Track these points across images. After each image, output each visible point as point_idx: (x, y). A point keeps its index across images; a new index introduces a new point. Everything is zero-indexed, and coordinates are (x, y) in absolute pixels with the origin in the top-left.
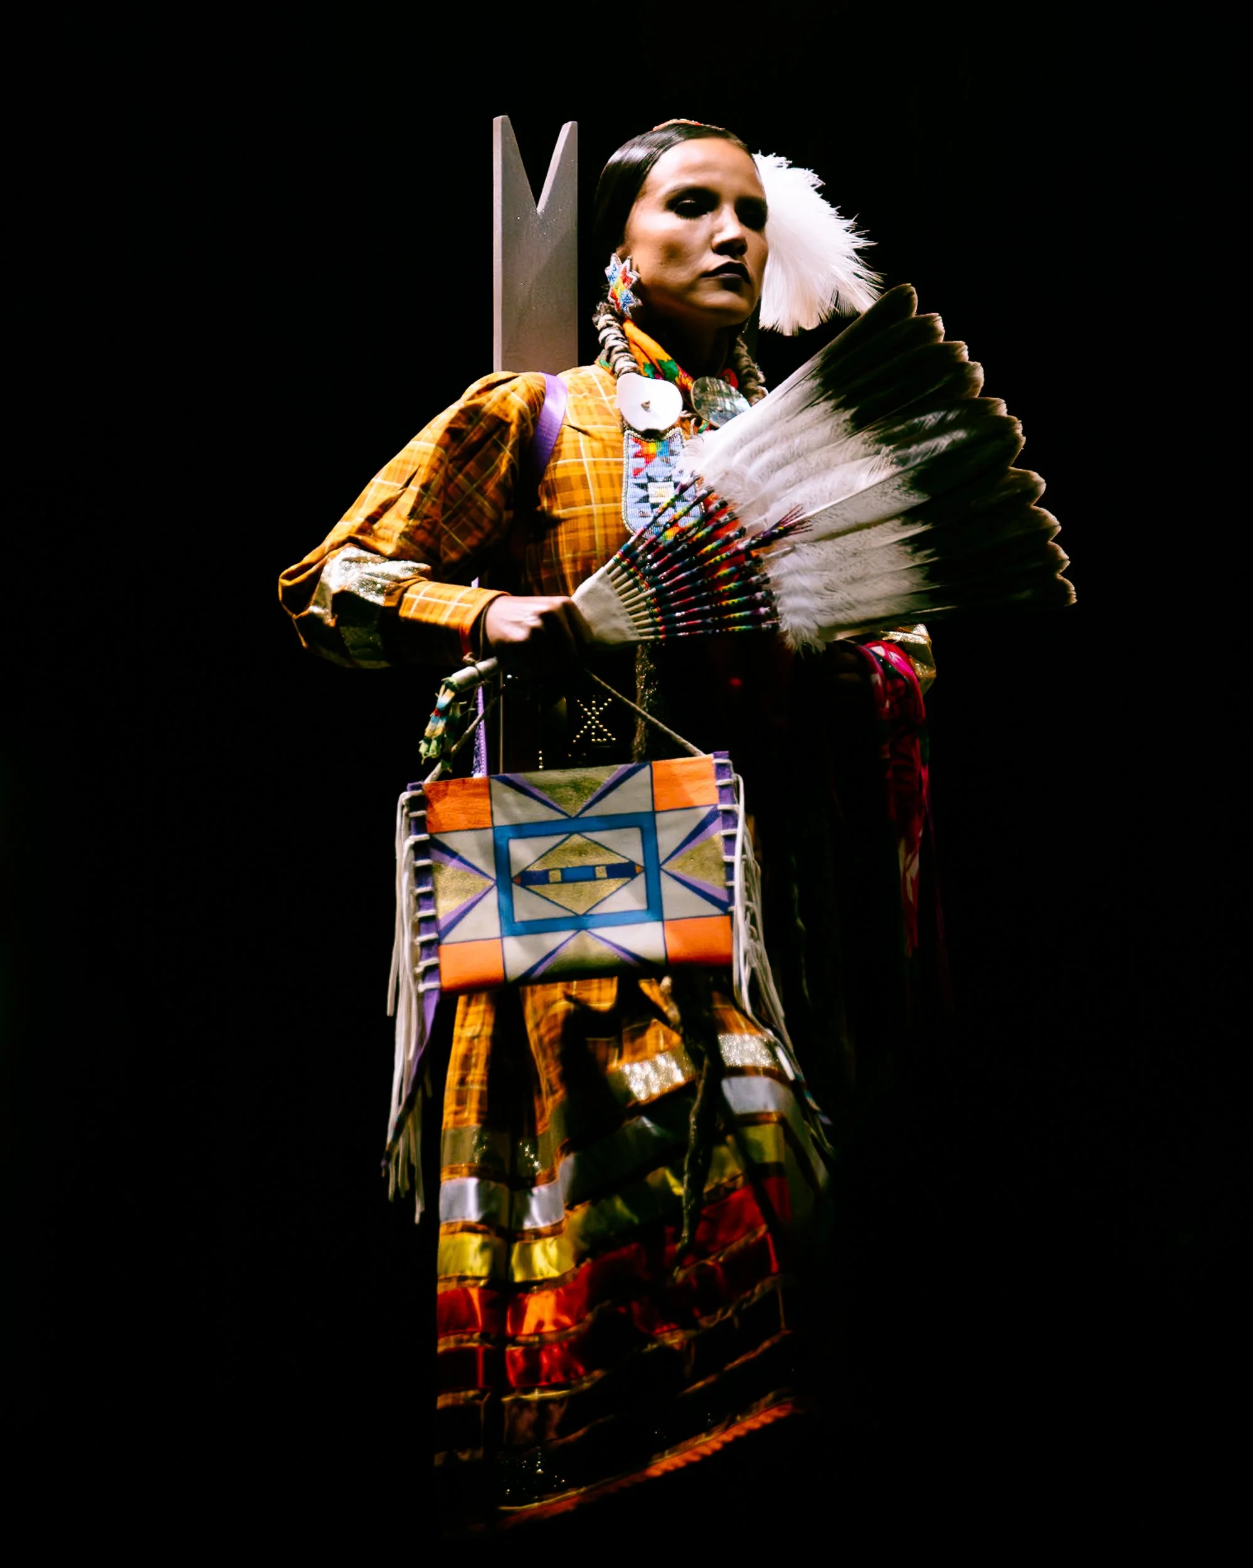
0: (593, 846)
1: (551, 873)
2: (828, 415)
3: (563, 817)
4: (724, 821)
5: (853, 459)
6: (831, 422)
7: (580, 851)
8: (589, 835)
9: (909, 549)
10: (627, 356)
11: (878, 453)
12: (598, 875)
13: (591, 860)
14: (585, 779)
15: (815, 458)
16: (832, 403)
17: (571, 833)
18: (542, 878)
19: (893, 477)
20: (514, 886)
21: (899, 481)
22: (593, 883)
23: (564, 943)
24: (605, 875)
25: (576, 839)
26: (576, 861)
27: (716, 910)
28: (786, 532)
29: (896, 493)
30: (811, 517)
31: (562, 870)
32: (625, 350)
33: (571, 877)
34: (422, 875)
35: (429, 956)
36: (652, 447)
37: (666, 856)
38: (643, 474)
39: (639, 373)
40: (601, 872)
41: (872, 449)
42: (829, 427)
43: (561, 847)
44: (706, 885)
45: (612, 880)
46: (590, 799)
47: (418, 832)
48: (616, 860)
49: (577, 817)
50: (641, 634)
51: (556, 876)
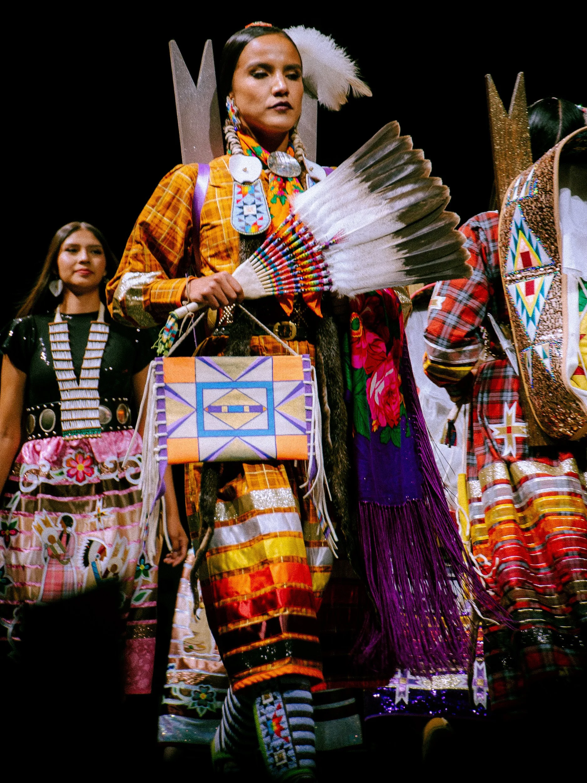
0: (244, 396)
1: (222, 407)
2: (357, 186)
3: (229, 380)
4: (306, 388)
5: (369, 207)
6: (359, 189)
7: (237, 398)
8: (241, 390)
9: (395, 250)
10: (238, 146)
11: (380, 204)
12: (245, 410)
13: (241, 403)
14: (241, 362)
15: (350, 207)
16: (360, 179)
17: (233, 389)
18: (218, 409)
19: (388, 215)
20: (205, 413)
21: (390, 217)
22: (242, 414)
23: (228, 443)
24: (248, 411)
25: (235, 391)
26: (235, 403)
27: (300, 432)
28: (336, 242)
29: (389, 223)
30: (349, 235)
31: (228, 406)
32: (237, 143)
33: (232, 410)
34: (160, 403)
35: (162, 444)
36: (247, 189)
37: (278, 403)
38: (242, 201)
39: (243, 154)
40: (247, 409)
41: (377, 203)
42: (357, 192)
43: (228, 395)
44: (296, 419)
45: (251, 413)
46: (243, 373)
47: (159, 382)
48: (254, 404)
49: (236, 381)
50: (266, 292)
51: (224, 409)
